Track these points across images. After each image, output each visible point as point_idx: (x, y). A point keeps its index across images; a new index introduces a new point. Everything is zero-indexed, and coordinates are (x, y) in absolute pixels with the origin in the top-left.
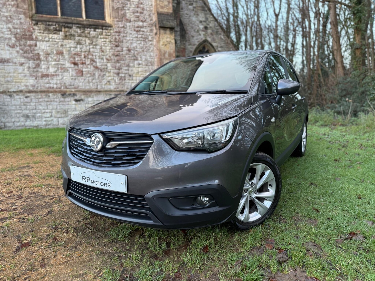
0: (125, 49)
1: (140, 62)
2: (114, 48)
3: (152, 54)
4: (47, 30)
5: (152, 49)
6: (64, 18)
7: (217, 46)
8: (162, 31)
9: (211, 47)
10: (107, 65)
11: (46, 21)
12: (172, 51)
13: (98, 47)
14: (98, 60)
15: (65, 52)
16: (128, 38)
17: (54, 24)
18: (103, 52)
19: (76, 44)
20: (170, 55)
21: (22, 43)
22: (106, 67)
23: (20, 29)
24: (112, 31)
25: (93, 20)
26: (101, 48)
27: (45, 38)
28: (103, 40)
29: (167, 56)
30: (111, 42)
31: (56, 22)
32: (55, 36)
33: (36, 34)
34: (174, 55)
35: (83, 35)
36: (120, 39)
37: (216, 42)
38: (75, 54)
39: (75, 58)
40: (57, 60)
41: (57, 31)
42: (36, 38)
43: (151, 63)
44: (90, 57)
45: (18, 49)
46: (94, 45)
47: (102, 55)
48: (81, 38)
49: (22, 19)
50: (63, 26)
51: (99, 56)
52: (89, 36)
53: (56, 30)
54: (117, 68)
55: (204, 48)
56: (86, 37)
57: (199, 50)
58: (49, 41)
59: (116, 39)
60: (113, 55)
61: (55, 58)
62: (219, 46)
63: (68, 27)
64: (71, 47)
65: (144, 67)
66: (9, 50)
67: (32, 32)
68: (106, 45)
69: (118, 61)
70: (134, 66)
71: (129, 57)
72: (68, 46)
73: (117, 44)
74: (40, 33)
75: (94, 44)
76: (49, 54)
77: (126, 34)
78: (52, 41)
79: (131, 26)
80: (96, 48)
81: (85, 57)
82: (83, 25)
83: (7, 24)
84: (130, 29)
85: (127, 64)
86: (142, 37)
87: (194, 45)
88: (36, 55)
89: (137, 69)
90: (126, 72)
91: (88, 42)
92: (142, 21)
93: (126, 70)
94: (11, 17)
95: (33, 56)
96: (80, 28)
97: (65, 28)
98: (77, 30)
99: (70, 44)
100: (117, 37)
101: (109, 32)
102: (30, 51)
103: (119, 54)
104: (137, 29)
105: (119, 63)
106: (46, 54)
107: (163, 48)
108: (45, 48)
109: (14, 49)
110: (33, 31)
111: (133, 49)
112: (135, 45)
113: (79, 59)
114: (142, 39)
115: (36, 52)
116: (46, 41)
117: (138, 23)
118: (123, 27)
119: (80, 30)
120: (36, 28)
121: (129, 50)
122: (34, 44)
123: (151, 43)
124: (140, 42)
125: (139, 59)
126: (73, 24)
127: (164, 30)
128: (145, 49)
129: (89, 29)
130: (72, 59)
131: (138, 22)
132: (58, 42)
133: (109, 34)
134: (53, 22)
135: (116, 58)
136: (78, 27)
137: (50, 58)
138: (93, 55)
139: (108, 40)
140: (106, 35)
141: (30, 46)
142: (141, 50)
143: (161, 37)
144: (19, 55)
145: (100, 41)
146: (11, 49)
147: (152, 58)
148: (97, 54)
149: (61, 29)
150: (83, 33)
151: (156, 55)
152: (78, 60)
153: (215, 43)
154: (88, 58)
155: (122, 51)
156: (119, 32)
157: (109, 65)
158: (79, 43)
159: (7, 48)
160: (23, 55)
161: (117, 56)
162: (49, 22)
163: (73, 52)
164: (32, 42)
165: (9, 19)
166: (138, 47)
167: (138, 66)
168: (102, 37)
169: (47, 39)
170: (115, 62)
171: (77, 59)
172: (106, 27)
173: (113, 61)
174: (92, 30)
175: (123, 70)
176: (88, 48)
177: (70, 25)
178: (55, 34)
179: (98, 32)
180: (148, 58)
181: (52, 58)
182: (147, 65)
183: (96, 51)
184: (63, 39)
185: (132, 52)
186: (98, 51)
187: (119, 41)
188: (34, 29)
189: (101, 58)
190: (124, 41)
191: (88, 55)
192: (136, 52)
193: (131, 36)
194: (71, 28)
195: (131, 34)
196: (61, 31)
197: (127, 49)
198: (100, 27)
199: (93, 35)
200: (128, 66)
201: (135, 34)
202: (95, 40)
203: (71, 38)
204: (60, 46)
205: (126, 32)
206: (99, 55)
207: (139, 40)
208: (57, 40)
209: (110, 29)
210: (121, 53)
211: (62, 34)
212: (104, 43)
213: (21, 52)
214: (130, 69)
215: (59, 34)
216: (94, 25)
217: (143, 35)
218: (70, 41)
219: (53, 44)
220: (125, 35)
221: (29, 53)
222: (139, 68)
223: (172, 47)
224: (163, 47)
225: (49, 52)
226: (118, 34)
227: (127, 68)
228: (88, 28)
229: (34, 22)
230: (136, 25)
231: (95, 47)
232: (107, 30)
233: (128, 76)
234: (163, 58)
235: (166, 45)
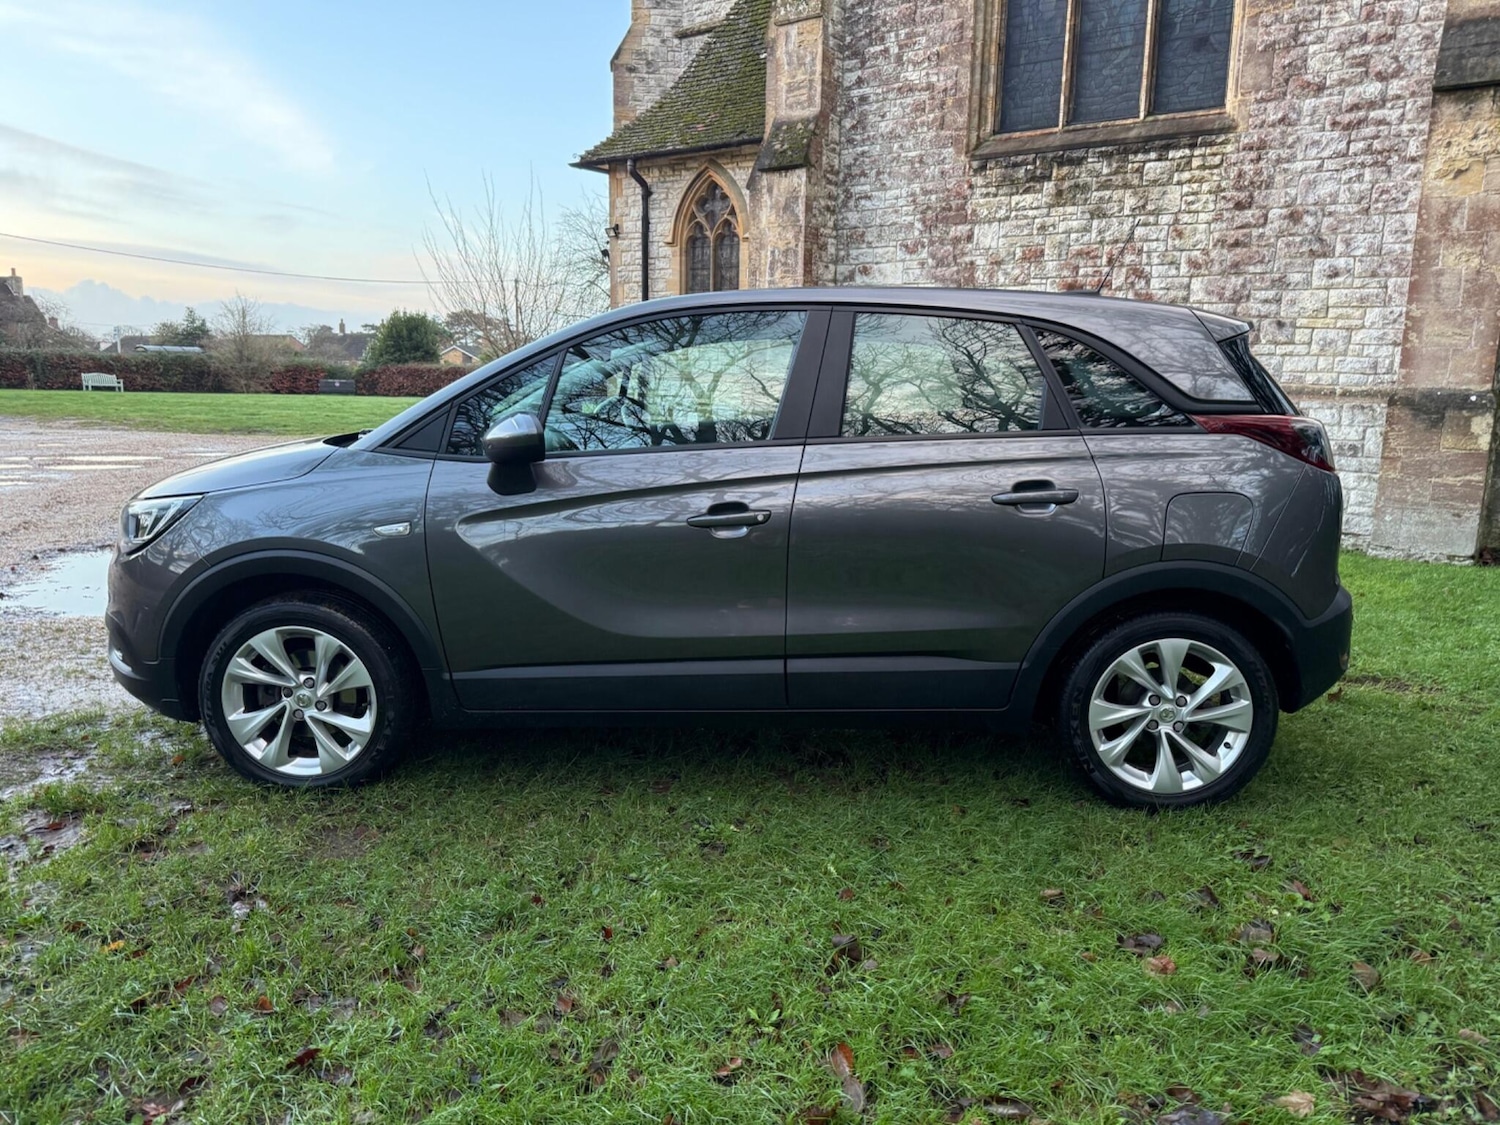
0: (1274, 214)
1: (1341, 263)
2: (1226, 215)
4: (1011, 184)
6: (1074, 130)
10: (1188, 286)
11: (1007, 154)
12: (1497, 200)
13: (1165, 219)
14: (1156, 271)
15: (1047, 252)
16: (1298, 166)
17: (1031, 157)
18: (1180, 235)
19: (1088, 216)
20: (1481, 217)
21: (936, 234)
22: (1182, 293)
23: (936, 192)
24: (1229, 148)
25: (1171, 115)
26: (1176, 221)
27: (996, 212)
28: (1186, 189)
30: (1218, 190)
31: (1037, 152)
32: (1029, 198)
33: (979, 203)
35: (1118, 179)
36: (1259, 173)
38: (1079, 254)
39: (1076, 268)
40: (1020, 279)
41: (1036, 180)
42: (974, 211)
44: (1128, 258)
45: (924, 255)
46: (1151, 213)
47: (1175, 248)
48: (1107, 193)
49: (947, 161)
50: (1053, 159)
51: (1164, 255)
52: (1136, 182)
53: (1033, 179)
54: (1228, 294)
56: (1126, 186)
58: (1007, 218)
59: (1240, 175)
60: (1221, 242)
61: (1017, 271)
63: (1072, 162)
64: (1068, 232)
65: (1358, 282)
66: (903, 261)
67: (965, 198)
68: (1193, 207)
69: (1236, 268)
70: (1308, 284)
71: (1288, 245)
72: (1062, 227)
73: (1242, 196)
74: (987, 195)
75: (1150, 207)
76: (998, 263)
77: (1290, 147)
78: (1016, 217)
79: (1321, 111)
80: (1156, 224)
81: (1110, 262)
82: (1124, 142)
83: (910, 181)
84: (1311, 124)
85: (1277, 276)
86: (1368, 150)
88: (965, 268)
89: (1323, 294)
90: (1265, 309)
91: (1130, 201)
92: (1381, 77)
93: (1266, 301)
94: (921, 162)
95: (958, 272)
96: (1108, 156)
97: (1061, 164)
98: (1098, 166)
99: (1071, 217)
100: (1248, 167)
101: (1215, 155)
102: (951, 258)
103: (1249, 236)
104: (1346, 118)
105: (1237, 274)
106: (992, 263)
107: (1441, 190)
108: (994, 245)
109: (914, 256)
110: (968, 192)
111: (1312, 208)
112: (1324, 190)
113: (1090, 270)
114: (1369, 159)
115: (967, 259)
116: (1000, 220)
117: (1359, 89)
118: (1282, 120)
119: (1110, 165)
120: (979, 180)
121: (1294, 217)
122: (965, 235)
123: (1413, 167)
124: (1353, 173)
125: (1340, 248)
126: (1087, 146)
127: (1458, 100)
128: (1377, 201)
129: (1140, 157)
130: (1065, 273)
131: (1361, 82)
132: (1035, 217)
133: (1217, 160)
134: (1027, 152)
135: (1230, 256)
136: (1102, 155)
137: (1000, 273)
138: (1140, 251)
139: (1205, 187)
140: (1203, 167)
141: (956, 241)
142: (1356, 208)
143: (1435, 138)
144: (924, 272)
145: (1174, 194)
146: (908, 257)
148: (1154, 245)
149: (1047, 173)
150: (1116, 173)
152: (1086, 275)
154: (1122, 265)
155: (1265, 220)
156: (1262, 146)
157: (1197, 284)
158: (1098, 213)
159: (900, 254)
160: (933, 270)
161: (1237, 244)
162: (1018, 153)
163: (1076, 248)
164: (961, 230)
165: (917, 165)
166: (1343, 197)
167: (1324, 282)
168: (1186, 175)
169: (1002, 213)
170: (1222, 273)
171: (1081, 272)
172: (1211, 132)
173: (1216, 268)
174: (1153, 155)
175: (1251, 304)
176: (1126, 227)
177: (1076, 154)
178: (1026, 191)
179: (1173, 159)
180: (1389, 239)
181: (1006, 274)
182: (1374, 275)
183: (1154, 237)
184: (1050, 206)
185: (1309, 220)
186: (1162, 235)
187: (1252, 183)
188: (971, 187)
189: (1169, 259)
190: (1278, 178)
191: (1122, 253)
192: (1327, 221)
193: (1313, 152)
194: (1079, 162)
195: (1315, 143)
196: (1049, 178)
197: (1284, 211)
198: (1185, 141)
199: (1151, 176)
200: (1281, 283)
201: (1334, 141)
202: (1155, 193)
203: (1074, 196)
204: (1035, 232)
205: (1290, 140)
206: (1162, 248)
207: (1352, 165)
208: (1031, 213)
209: (1222, 138)
210: (1255, 232)
211: (1049, 187)
212: (1191, 198)
213: (930, 261)
214: (1288, 296)
215: (1040, 191)
216: (1160, 137)
217: (1376, 137)
218: (1070, 209)
219: (1018, 227)
220: (1285, 153)
221: (948, 265)
222: (1327, 289)
224: (1442, 183)
225: (1003, 254)
226: (1253, 155)
227: (1270, 294)
228: (1136, 153)
229: (975, 164)
230: (1349, 100)
231: (1152, 219)
232: (1211, 144)
233: (1273, 328)
234: (1434, 236)
235: (1460, 172)
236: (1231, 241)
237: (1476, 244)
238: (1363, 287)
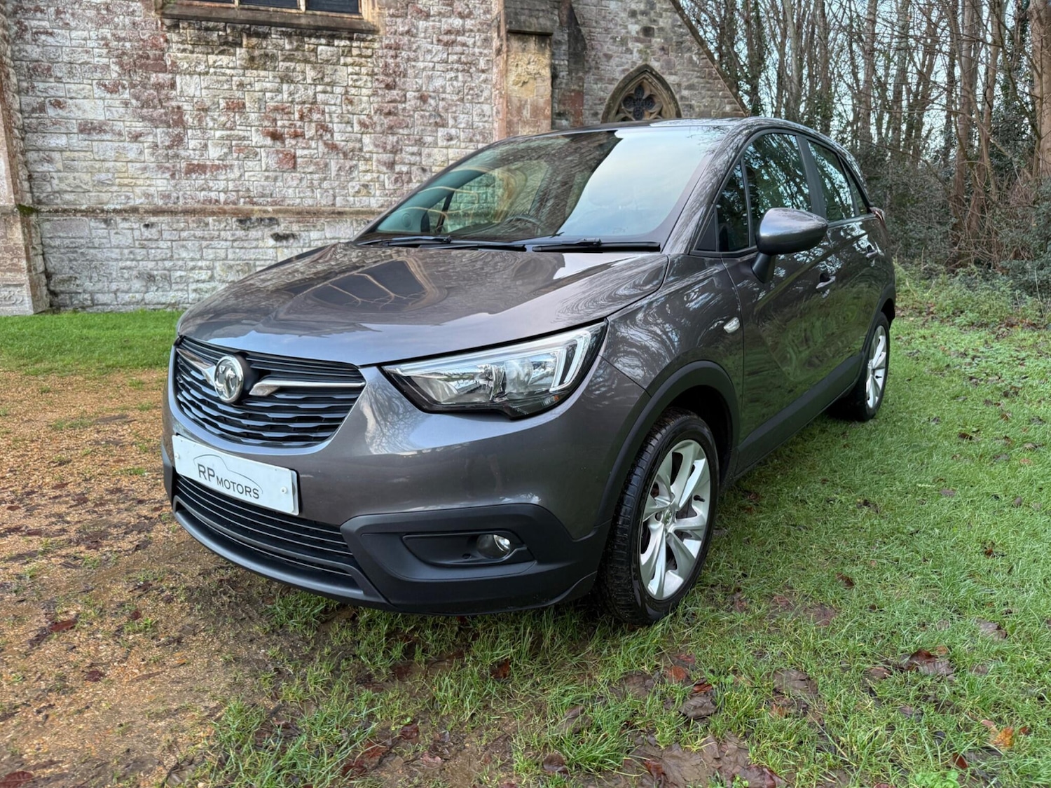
0: (410, 95)
1: (453, 132)
2: (380, 92)
3: (486, 108)
4: (202, 42)
5: (486, 94)
6: (248, 9)
7: (679, 85)
8: (515, 44)
9: (660, 86)
10: (361, 141)
11: (199, 19)
12: (541, 102)
13: (338, 90)
14: (336, 127)
15: (248, 104)
16: (421, 65)
17: (222, 25)
18: (351, 102)
19: (278, 80)
20: (536, 111)
21: (137, 78)
22: (358, 145)
23: (130, 41)
24: (376, 45)
25: (324, 13)
26: (347, 93)
27: (196, 66)
28: (350, 69)
29: (526, 113)
30: (372, 74)
31: (226, 21)
32: (224, 60)
33: (174, 53)
34: (548, 112)
35: (298, 55)
36: (397, 65)
37: (675, 74)
38: (276, 109)
39: (275, 120)
40: (228, 125)
41: (228, 46)
42: (174, 63)
43: (481, 133)
44: (315, 116)
45: (126, 95)
46: (328, 84)
47: (349, 112)
48: (292, 65)
49: (137, 14)
50: (242, 30)
51: (341, 115)
52: (313, 59)
53: (226, 43)
54: (389, 147)
55: (640, 88)
56: (306, 61)
57: (624, 94)
58: (207, 73)
59: (386, 65)
60: (379, 111)
61: (223, 119)
62: (685, 84)
63: (257, 35)
64: (264, 91)
65: (463, 145)
66: (103, 99)
67: (162, 50)
68: (358, 84)
69: (391, 129)
70: (435, 144)
71: (422, 117)
72: (257, 86)
73: (390, 80)
74: (184, 50)
75: (327, 80)
76: (206, 110)
77: (415, 51)
78: (215, 73)
79: (430, 30)
80: (332, 93)
81: (302, 118)
82: (298, 26)
83: (99, 26)
84: (425, 38)
85: (418, 137)
86: (459, 61)
87: (611, 81)
88: (173, 111)
89: (445, 151)
90: (413, 159)
91: (311, 74)
92: (461, 16)
93: (413, 154)
94: (107, 9)
95: (166, 114)
96: (289, 36)
97: (249, 36)
98: (281, 42)
99: (263, 80)
100: (390, 61)
101: (367, 48)
102: (156, 101)
103: (396, 108)
104: (445, 38)
105: (393, 134)
106: (198, 110)
107: (516, 92)
108: (198, 93)
109: (115, 96)
110: (165, 45)
111: (433, 94)
112: (438, 83)
113: (287, 123)
114: (460, 67)
115: (174, 104)
116: (200, 74)
117: (450, 21)
118: (408, 32)
119: (291, 43)
120: (173, 37)
121: (423, 99)
122: (168, 83)
123: (483, 76)
124: (453, 74)
125: (451, 122)
126: (271, 24)
127: (519, 39)
128: (467, 94)
129: (313, 40)
130: (266, 123)
131: (450, 17)
132: (233, 76)
133: (369, 52)
134: (218, 20)
135: (387, 121)
136: (284, 34)
137: (208, 118)
138: (323, 112)
139: (364, 70)
140: (360, 56)
141: (159, 87)
142: (455, 98)
143: (510, 60)
144: (129, 111)
145: (343, 74)
146: (108, 96)
147: (486, 119)
148: (334, 108)
149: (238, 40)
150: (297, 49)
151: (498, 112)
152: (283, 127)
153: (671, 74)
154: (311, 121)
155: (404, 100)
156: (397, 48)
157: (367, 139)
158: (286, 78)
159: (98, 92)
160: (139, 111)
161: (389, 113)
162: (208, 20)
163: (272, 104)
164: (164, 77)
165: (104, 12)
166: (449, 89)
167: (445, 143)
168: (349, 60)
169: (201, 68)
170: (383, 133)
171: (279, 123)
172: (362, 31)
173: (378, 128)
174: (323, 41)
175: (404, 155)
176: (311, 93)
177: (261, 29)
178: (222, 53)
179: (338, 46)
180: (476, 119)
181: (214, 120)
182: (471, 141)
183: (333, 102)
184: (245, 68)
185: (432, 101)
186: (338, 102)
187: (394, 72)
188: (167, 41)
189: (346, 119)
190: (410, 71)
191: (310, 110)
192: (442, 104)
193: (429, 57)
194: (265, 36)
195: (429, 51)
196: (241, 45)
197: (416, 94)
198: (345, 34)
199: (324, 56)
200: (420, 142)
201: (439, 52)
202: (329, 69)
203: (265, 63)
204: (235, 88)
205: (414, 47)
206: (339, 111)
207: (452, 69)
208: (228, 71)
209: (370, 37)
210: (400, 106)
211: (241, 52)
212: (355, 77)
213: (134, 101)
214: (425, 151)
215: (234, 54)
216: (327, 28)
217: (462, 54)
218: (262, 73)
219: (218, 82)
220: (412, 55)
221: (155, 107)
222: (447, 147)
223: (542, 90)
224: (516, 88)
225: (208, 103)
226: (392, 53)
227: (415, 149)
228: (310, 36)
229: (168, 22)
230: (445, 27)
231: (329, 89)
232: (363, 40)
233: (419, 173)
234: (515, 119)
235: (524, 83)
236: (386, 111)
237: (535, 126)
238: (466, 148)
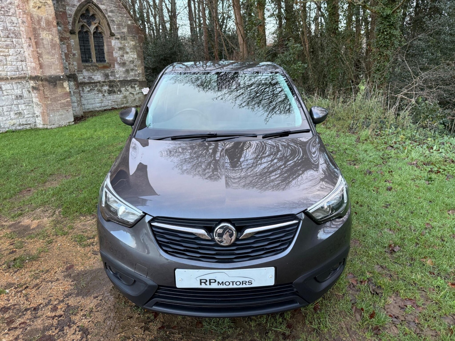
3: (14, 19)
5: (12, 11)
7: (106, 10)
9: (97, 10)
12: (51, 18)
20: (48, 23)
29: (43, 24)
34: (55, 23)
37: (104, 5)
43: (13, 33)
55: (87, 10)
57: (81, 13)
62: (109, 10)
65: (3, 39)
87: (74, 6)
107: (35, 12)
147: (15, 25)
151: (23, 22)
153: (102, 4)
180: (9, 25)
182: (8, 37)
223: (50, 11)
224: (35, 10)
234: (37, 27)
235: (39, 7)
237: (49, 31)
238: (5, 41)
